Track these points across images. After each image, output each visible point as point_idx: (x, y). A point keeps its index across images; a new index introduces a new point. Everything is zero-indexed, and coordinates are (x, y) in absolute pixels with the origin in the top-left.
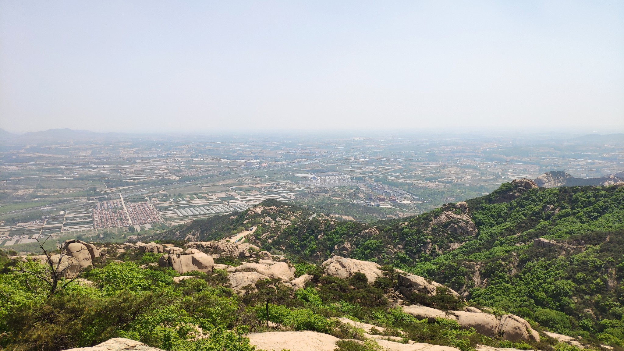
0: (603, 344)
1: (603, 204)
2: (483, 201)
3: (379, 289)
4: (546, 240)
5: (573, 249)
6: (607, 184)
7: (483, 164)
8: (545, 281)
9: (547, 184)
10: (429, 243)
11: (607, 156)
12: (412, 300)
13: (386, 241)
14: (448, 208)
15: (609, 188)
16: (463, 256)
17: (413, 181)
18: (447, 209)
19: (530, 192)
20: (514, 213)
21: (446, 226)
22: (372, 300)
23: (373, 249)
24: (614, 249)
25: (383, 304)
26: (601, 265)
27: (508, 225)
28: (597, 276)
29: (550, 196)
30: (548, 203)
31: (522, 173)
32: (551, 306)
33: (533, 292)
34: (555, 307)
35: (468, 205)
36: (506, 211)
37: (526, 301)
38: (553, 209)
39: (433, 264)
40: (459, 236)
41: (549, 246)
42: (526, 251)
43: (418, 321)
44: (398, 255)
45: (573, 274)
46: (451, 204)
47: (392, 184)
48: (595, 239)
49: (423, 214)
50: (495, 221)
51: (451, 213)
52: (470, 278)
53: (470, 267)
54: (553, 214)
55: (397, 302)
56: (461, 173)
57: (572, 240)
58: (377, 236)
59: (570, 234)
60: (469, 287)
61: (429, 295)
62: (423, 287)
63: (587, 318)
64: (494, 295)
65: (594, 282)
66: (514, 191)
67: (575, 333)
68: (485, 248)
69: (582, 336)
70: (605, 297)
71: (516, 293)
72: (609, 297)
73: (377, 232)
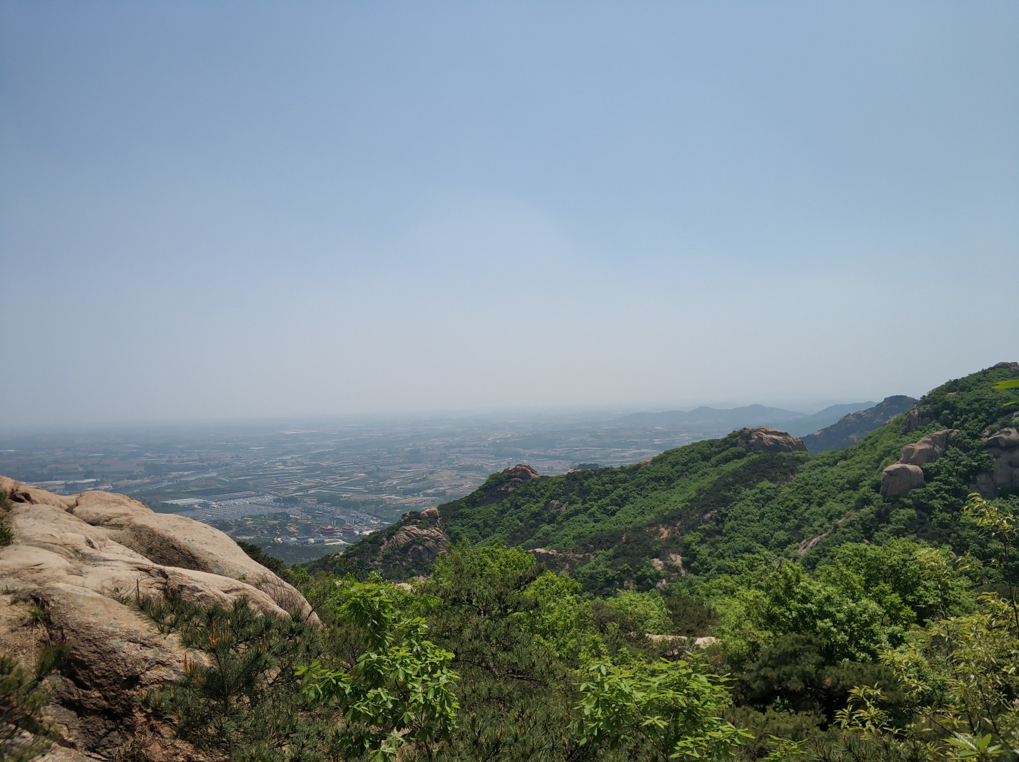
1: (622, 492)
2: (463, 505)
4: (544, 551)
5: (579, 559)
14: (410, 519)
17: (385, 496)
18: (407, 522)
19: (528, 485)
20: (507, 519)
21: (405, 549)
24: (631, 552)
26: (613, 577)
27: (497, 536)
29: (554, 486)
30: (551, 498)
35: (440, 513)
36: (495, 516)
38: (559, 507)
40: (426, 564)
46: (414, 513)
47: (348, 505)
48: (607, 541)
50: (480, 533)
51: (414, 527)
54: (559, 513)
56: (458, 479)
57: (578, 547)
59: (577, 538)
66: (506, 485)
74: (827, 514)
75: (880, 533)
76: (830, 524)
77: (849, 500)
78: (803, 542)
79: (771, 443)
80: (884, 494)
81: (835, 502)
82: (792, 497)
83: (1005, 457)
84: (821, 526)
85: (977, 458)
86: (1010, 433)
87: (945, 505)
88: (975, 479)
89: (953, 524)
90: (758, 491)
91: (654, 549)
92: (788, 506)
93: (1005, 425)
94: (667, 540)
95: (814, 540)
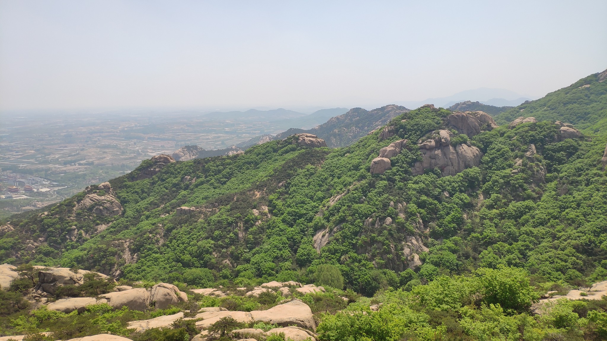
0: (238, 287)
1: (229, 170)
2: (126, 179)
3: (16, 293)
4: (187, 208)
5: (210, 211)
6: (231, 154)
7: (123, 143)
8: (189, 244)
9: (183, 158)
10: (74, 229)
11: (228, 130)
12: (57, 295)
13: (24, 236)
14: (91, 190)
15: (232, 157)
16: (111, 236)
17: (51, 166)
18: (89, 192)
19: (169, 167)
20: (156, 188)
21: (90, 209)
22: (9, 307)
23: (9, 248)
24: (241, 206)
25: (23, 308)
26: (232, 221)
27: (152, 199)
28: (230, 231)
29: (187, 168)
30: (185, 174)
31: (161, 149)
32: (196, 265)
33: (180, 257)
34: (199, 265)
35: (111, 185)
36: (148, 186)
37: (175, 266)
38: (191, 180)
39: (81, 250)
40: (105, 217)
41: (190, 212)
42: (171, 221)
43: (67, 315)
44: (40, 249)
45: (211, 233)
46: (94, 186)
47: (25, 172)
48: (225, 200)
49: (65, 201)
50: (140, 197)
51: (95, 195)
52: (120, 257)
53: (119, 246)
54: (191, 184)
55: (40, 301)
56: (101, 154)
57: (208, 204)
58: (13, 232)
59: (205, 199)
60: (120, 266)
61: (77, 285)
62: (69, 278)
63: (226, 268)
64: (145, 267)
65: (228, 236)
66: (154, 167)
67: (217, 283)
68: (132, 225)
69: (223, 284)
70: (237, 247)
71: (165, 261)
72: (241, 246)
73: (12, 228)
74: (343, 183)
75: (371, 194)
76: (346, 188)
77: (354, 176)
78: (331, 198)
79: (309, 142)
80: (372, 173)
81: (347, 176)
82: (323, 173)
83: (428, 153)
84: (341, 189)
85: (416, 154)
86: (431, 142)
87: (401, 178)
88: (414, 165)
89: (404, 188)
90: (306, 170)
91: (253, 204)
92: (322, 179)
93: (429, 138)
94: (259, 198)
95: (338, 197)
